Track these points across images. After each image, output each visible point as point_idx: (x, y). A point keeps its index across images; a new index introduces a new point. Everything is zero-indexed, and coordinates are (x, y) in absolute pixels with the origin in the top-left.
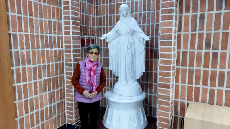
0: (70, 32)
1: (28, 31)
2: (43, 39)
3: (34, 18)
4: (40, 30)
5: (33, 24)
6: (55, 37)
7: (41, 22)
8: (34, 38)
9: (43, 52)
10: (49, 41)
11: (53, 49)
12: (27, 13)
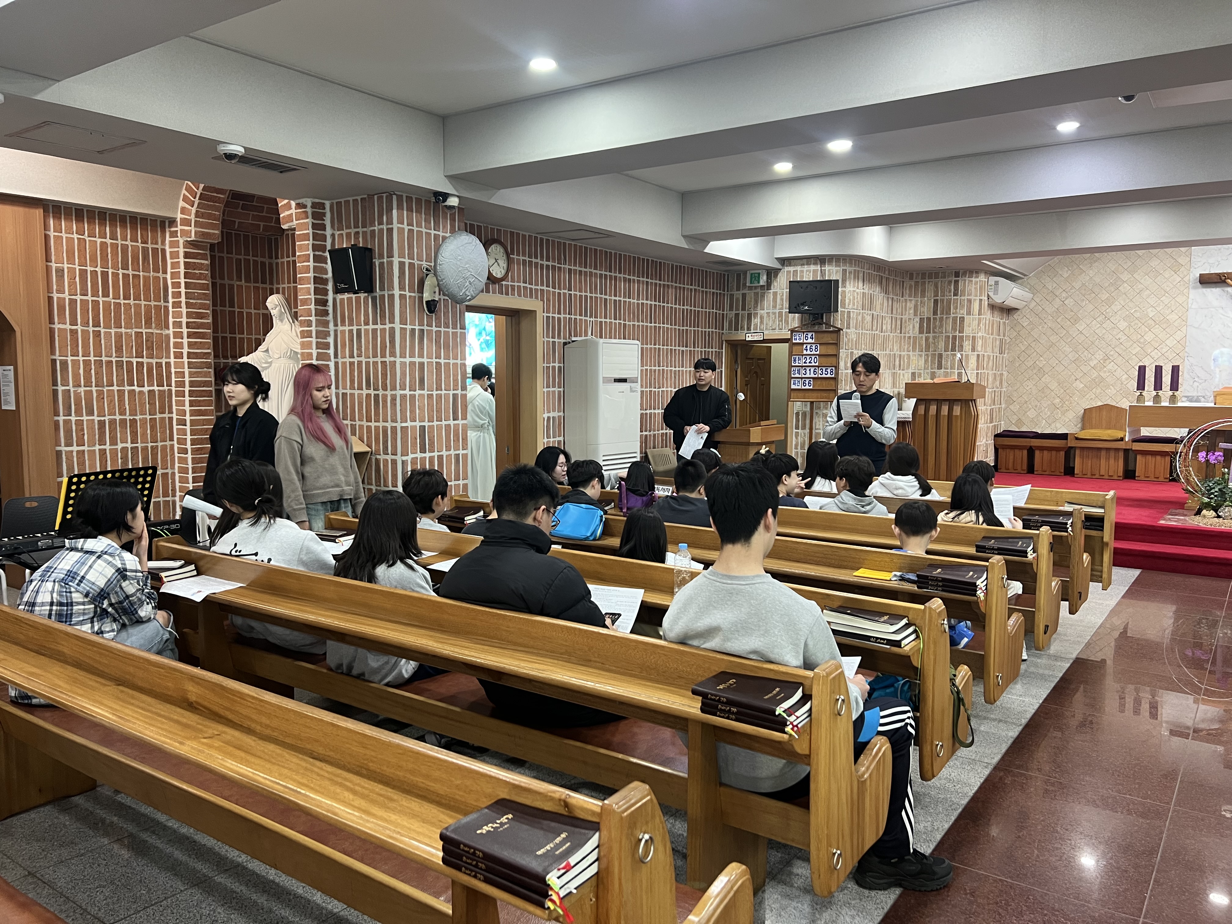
0: (182, 353)
1: (90, 353)
2: (123, 368)
3: (103, 331)
4: (116, 351)
5: (100, 341)
6: (152, 363)
7: (119, 336)
8: (102, 367)
9: (121, 393)
10: (137, 373)
11: (146, 389)
12: (88, 323)
